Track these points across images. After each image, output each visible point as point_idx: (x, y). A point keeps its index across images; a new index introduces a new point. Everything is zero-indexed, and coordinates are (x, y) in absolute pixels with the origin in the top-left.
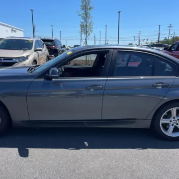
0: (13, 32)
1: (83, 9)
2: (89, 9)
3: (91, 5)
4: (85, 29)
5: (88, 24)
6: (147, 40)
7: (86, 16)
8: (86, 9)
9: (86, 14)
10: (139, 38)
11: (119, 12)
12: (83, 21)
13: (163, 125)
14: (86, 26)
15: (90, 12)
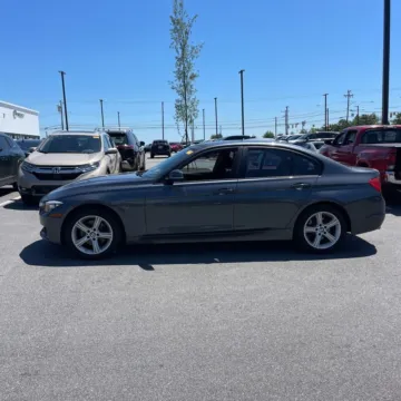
0: (17, 118)
1: (179, 78)
2: (191, 78)
3: (194, 70)
4: (185, 112)
5: (189, 104)
6: (303, 123)
7: (185, 90)
8: (185, 77)
9: (185, 87)
10: (286, 120)
11: (241, 72)
12: (180, 98)
13: (308, 234)
14: (186, 107)
15: (192, 83)
